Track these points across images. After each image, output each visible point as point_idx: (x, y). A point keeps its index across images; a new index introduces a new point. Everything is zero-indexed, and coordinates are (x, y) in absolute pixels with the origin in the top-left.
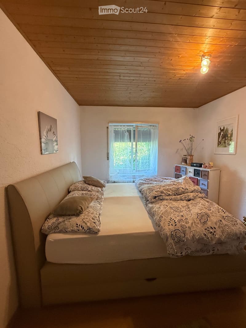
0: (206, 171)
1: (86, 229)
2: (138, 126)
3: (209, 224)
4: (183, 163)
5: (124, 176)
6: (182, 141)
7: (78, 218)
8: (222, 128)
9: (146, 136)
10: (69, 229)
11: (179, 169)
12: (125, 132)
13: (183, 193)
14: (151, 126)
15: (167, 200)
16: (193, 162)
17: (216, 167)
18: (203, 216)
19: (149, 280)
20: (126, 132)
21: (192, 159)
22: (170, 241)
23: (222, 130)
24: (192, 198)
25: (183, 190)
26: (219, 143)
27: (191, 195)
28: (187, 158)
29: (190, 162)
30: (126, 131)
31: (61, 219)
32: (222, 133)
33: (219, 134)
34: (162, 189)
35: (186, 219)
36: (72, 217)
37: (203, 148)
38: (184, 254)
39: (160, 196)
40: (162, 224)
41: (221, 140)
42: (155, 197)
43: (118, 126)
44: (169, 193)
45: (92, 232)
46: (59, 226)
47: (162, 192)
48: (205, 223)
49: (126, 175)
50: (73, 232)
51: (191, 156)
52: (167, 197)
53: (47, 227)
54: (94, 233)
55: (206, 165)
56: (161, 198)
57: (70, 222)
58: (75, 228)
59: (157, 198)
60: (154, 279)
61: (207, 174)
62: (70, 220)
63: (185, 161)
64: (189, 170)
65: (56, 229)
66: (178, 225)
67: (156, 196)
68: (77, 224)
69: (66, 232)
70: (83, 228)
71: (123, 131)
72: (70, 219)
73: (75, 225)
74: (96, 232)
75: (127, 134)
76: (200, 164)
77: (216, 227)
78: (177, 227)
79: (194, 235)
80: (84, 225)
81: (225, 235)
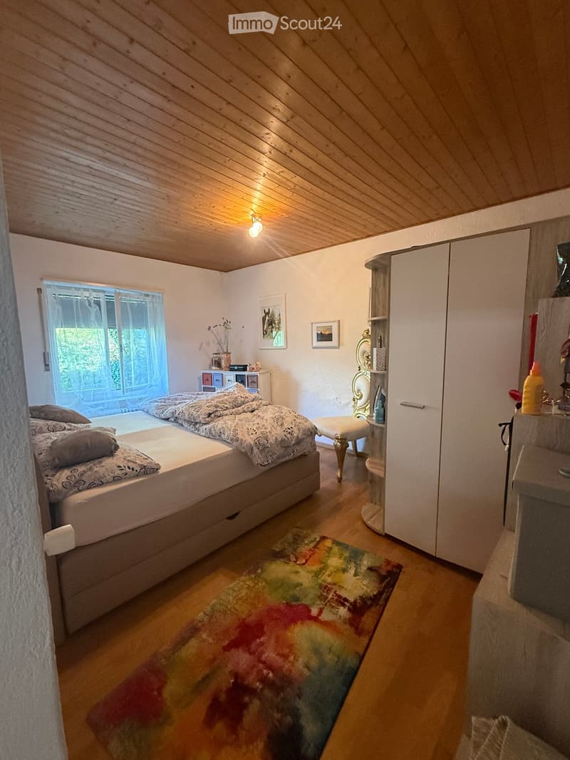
0: (254, 376)
1: (138, 470)
2: (119, 293)
3: (286, 426)
4: (214, 368)
5: (97, 405)
6: (212, 328)
7: (115, 458)
8: (267, 311)
9: (139, 316)
10: (108, 477)
11: (210, 379)
12: (90, 305)
13: (243, 403)
14: (147, 295)
15: (226, 415)
16: (232, 364)
17: (264, 369)
18: (278, 419)
19: (231, 518)
20: (92, 304)
21: (228, 360)
22: (256, 450)
23: (267, 314)
24: (256, 407)
25: (243, 399)
26: (265, 333)
27: (254, 404)
28: (220, 359)
29: (228, 365)
30: (92, 302)
31: (81, 469)
32: (267, 318)
33: (264, 319)
34: (214, 403)
35: (263, 426)
36: (102, 459)
37: (241, 341)
38: (270, 461)
39: (216, 411)
40: (240, 436)
41: (267, 328)
42: (209, 415)
43: (70, 288)
44: (226, 406)
45: (149, 470)
46: (84, 478)
47: (216, 406)
48: (282, 425)
49: (103, 401)
50: (116, 479)
51: (228, 353)
52: (225, 412)
53: (60, 486)
54: (154, 472)
55: (252, 366)
56: (218, 414)
57: (103, 466)
58: (118, 472)
59: (213, 415)
60: (237, 514)
61: (255, 379)
62: (103, 464)
63: (218, 364)
64: (228, 378)
65: (79, 486)
66: (259, 432)
67: (211, 412)
68: (119, 467)
69: (102, 484)
70: (133, 469)
71: (82, 302)
72: (101, 462)
73: (116, 468)
74: (155, 469)
75: (95, 310)
76: (243, 366)
77: (293, 426)
78: (258, 435)
79: (276, 438)
80: (131, 465)
81: (301, 431)
